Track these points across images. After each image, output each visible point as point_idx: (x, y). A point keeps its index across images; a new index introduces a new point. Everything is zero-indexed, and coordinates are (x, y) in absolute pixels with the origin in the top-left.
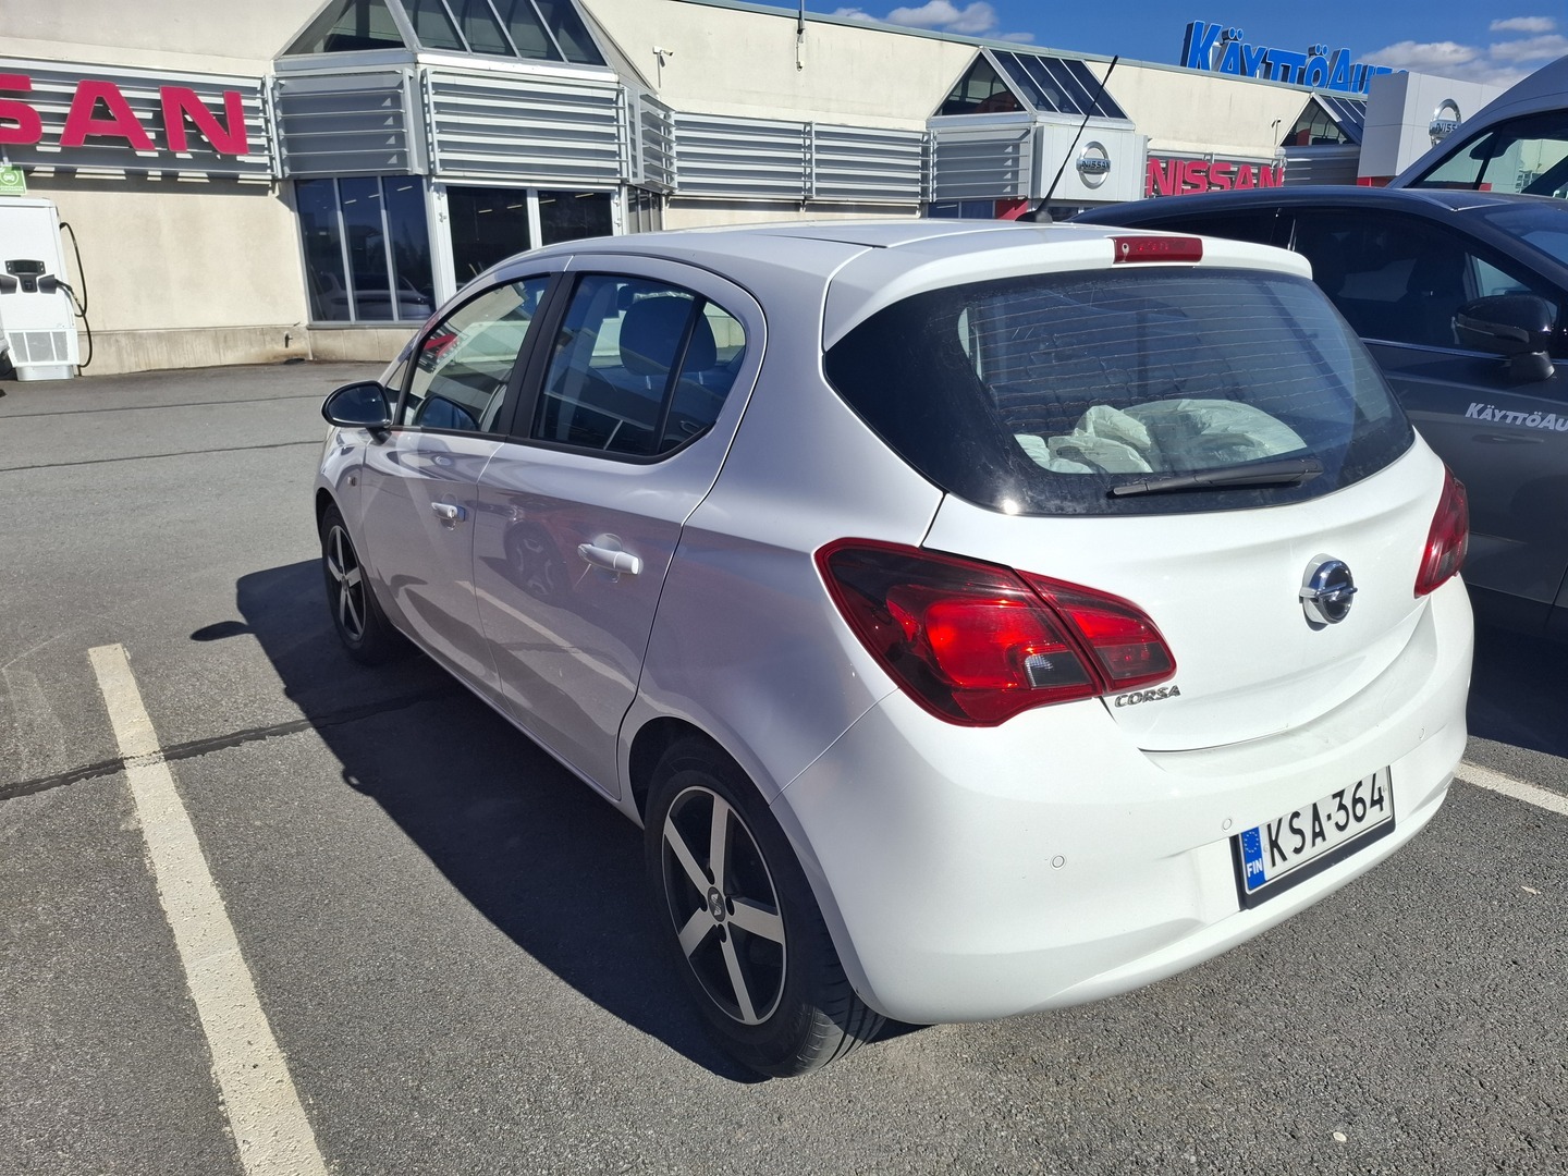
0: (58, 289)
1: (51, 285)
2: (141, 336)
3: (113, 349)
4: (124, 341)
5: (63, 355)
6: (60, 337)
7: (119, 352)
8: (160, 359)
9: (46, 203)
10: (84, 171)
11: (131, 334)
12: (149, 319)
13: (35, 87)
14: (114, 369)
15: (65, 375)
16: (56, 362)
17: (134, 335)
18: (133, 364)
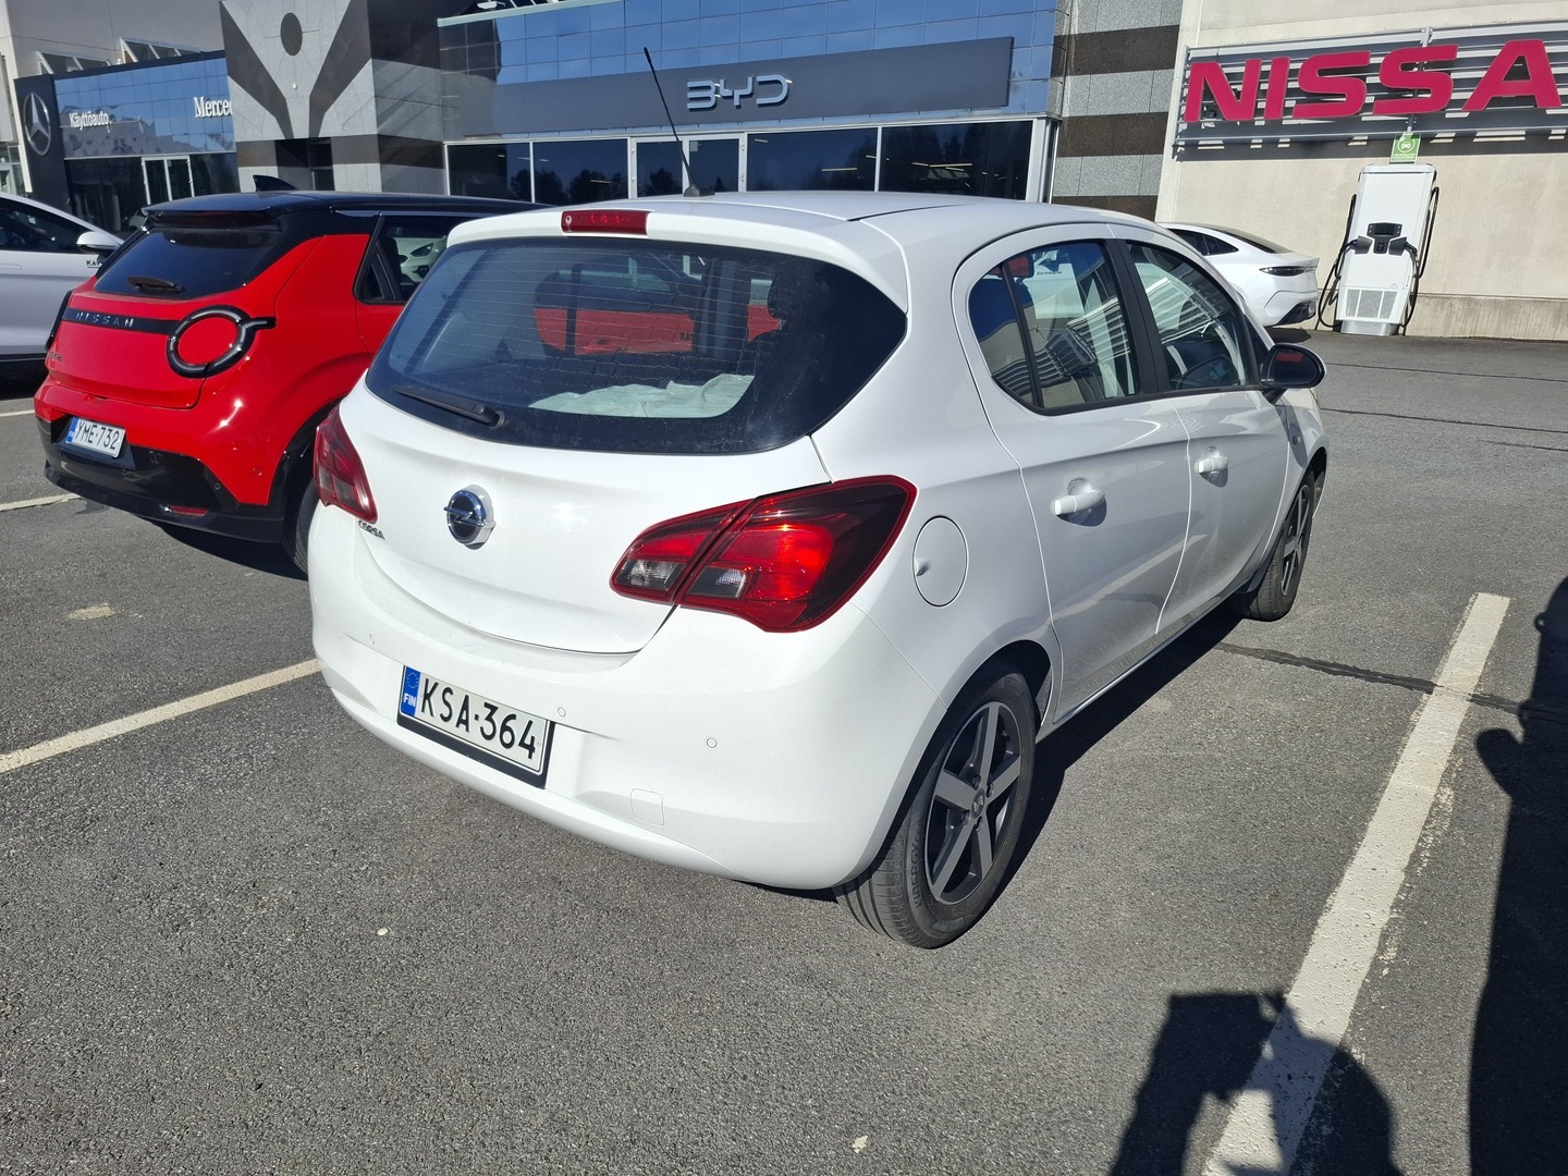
0: (1405, 252)
1: (1401, 246)
2: (1477, 302)
3: (1445, 312)
4: (1458, 305)
5: (1387, 312)
6: (1390, 296)
7: (1449, 317)
8: (1488, 327)
9: (1426, 168)
10: (1484, 134)
11: (1468, 300)
12: (1491, 284)
13: (1460, 55)
14: (1438, 331)
15: (1382, 333)
16: (1378, 320)
17: (1471, 300)
18: (1458, 329)
